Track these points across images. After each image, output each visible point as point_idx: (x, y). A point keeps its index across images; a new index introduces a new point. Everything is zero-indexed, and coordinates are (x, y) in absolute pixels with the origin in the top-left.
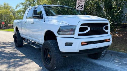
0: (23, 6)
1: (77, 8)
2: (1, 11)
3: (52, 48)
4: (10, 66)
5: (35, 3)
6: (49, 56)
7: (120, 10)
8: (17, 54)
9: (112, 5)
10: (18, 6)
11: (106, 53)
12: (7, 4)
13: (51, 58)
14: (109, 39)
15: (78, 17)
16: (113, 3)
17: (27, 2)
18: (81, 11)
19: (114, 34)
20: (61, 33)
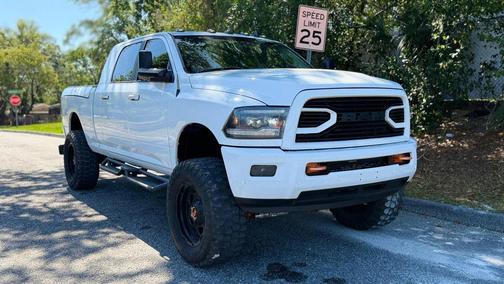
0: (95, 31)
1: (301, 42)
2: (7, 54)
3: (206, 185)
4: (55, 252)
5: (141, 23)
6: (193, 215)
7: (458, 50)
8: (75, 214)
9: (429, 32)
10: (72, 33)
11: (399, 207)
13: (203, 222)
16: (433, 24)
17: (107, 19)
18: (314, 53)
19: (438, 141)
20: (235, 132)
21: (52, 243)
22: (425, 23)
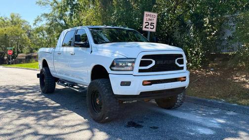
0: (49, 19)
1: (145, 27)
2: (6, 30)
3: (103, 90)
5: (73, 18)
6: (97, 102)
7: (215, 31)
8: (46, 103)
9: (203, 23)
10: (37, 20)
11: (183, 100)
12: (16, 15)
13: (102, 105)
14: (185, 77)
15: (138, 46)
16: (204, 20)
17: (54, 13)
18: (151, 32)
19: (207, 72)
20: (115, 68)
21: (38, 114)
22: (200, 19)
